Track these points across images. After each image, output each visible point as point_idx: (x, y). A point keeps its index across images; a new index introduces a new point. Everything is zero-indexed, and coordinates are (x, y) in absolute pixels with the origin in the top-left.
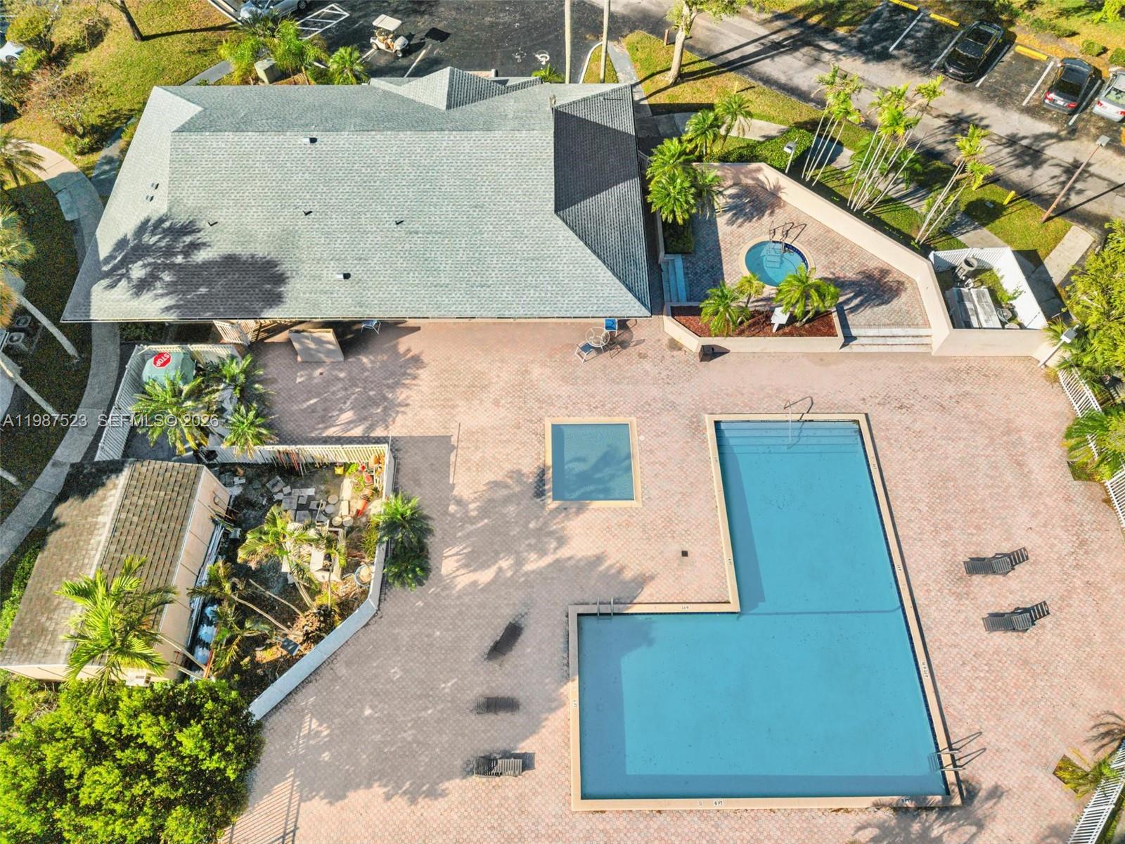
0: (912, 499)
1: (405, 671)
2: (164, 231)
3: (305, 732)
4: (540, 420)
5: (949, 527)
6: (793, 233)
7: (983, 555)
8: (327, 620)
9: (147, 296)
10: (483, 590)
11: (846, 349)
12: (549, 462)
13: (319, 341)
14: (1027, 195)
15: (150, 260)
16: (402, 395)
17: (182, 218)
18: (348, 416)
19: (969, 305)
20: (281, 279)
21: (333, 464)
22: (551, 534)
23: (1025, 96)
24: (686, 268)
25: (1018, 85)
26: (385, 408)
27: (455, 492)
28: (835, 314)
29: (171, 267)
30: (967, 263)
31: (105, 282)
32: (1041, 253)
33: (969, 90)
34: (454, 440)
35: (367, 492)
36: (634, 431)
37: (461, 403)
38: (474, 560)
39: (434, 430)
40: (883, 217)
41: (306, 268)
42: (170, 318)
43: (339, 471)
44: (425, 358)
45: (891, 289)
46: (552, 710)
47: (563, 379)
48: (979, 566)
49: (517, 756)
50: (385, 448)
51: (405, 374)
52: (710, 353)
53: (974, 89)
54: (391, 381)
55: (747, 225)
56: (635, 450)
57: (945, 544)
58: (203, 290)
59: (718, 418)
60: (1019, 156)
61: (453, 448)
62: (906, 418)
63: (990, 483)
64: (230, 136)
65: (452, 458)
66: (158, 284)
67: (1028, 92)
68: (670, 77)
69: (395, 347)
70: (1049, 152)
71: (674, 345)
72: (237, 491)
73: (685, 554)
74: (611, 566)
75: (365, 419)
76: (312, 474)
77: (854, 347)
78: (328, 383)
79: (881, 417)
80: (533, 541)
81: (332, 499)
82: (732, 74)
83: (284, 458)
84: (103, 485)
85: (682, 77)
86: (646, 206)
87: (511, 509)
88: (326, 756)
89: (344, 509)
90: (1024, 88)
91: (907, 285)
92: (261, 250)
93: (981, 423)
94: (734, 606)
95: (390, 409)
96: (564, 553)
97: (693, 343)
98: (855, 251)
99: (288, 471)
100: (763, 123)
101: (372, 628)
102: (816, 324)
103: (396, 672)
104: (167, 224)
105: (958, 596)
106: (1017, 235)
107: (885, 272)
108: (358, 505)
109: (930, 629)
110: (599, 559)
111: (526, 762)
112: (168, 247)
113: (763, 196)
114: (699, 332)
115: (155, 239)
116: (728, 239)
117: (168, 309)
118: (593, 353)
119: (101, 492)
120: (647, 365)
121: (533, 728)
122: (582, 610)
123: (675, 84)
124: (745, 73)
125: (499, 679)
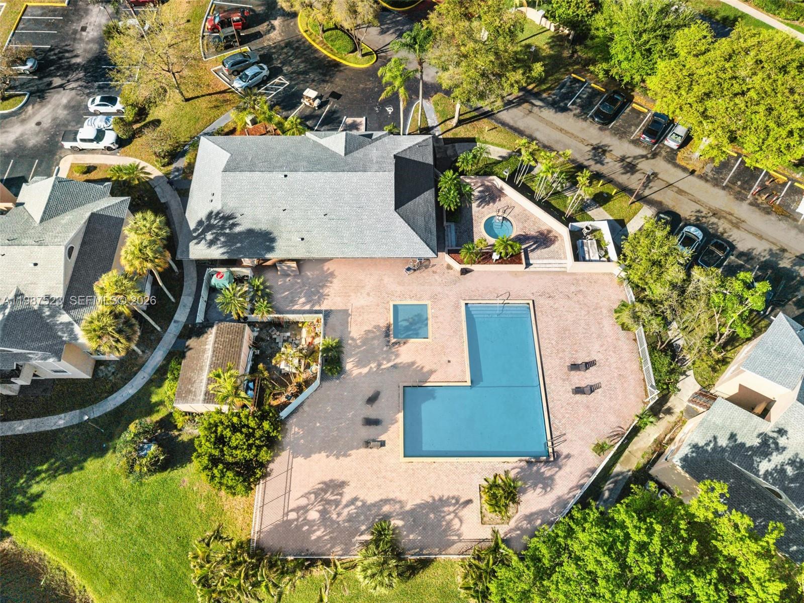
0: (549, 338)
1: (332, 409)
2: (220, 218)
3: (293, 432)
4: (388, 302)
5: (564, 351)
6: (508, 211)
7: (576, 363)
8: (300, 388)
9: (214, 248)
10: (363, 376)
11: (527, 270)
12: (392, 322)
13: (289, 267)
14: (625, 190)
15: (215, 231)
16: (326, 291)
17: (228, 212)
18: (303, 300)
19: (586, 249)
20: (273, 240)
21: (298, 322)
22: (392, 353)
23: (633, 133)
24: (456, 229)
25: (630, 127)
26: (319, 297)
27: (351, 335)
28: (523, 254)
29: (224, 234)
30: (587, 228)
31: (195, 241)
32: (626, 221)
33: (605, 130)
34: (350, 311)
35: (313, 334)
36: (429, 307)
37: (352, 294)
38: (360, 364)
39: (341, 307)
40: (553, 202)
41: (284, 235)
42: (225, 257)
43: (300, 325)
44: (336, 273)
45: (551, 240)
46: (393, 424)
47: (399, 283)
48: (574, 367)
49: (378, 441)
50: (321, 316)
51: (327, 281)
52: (465, 272)
53: (608, 129)
54: (321, 284)
55: (486, 207)
56: (430, 316)
57: (561, 358)
58: (239, 245)
59: (467, 302)
60: (624, 168)
61: (350, 315)
62: (551, 302)
63: (584, 331)
64: (248, 174)
65: (349, 320)
66: (219, 242)
67: (635, 131)
68: (454, 121)
69: (322, 268)
70: (639, 166)
71: (449, 267)
72: (256, 334)
73: (449, 362)
74: (418, 367)
75: (310, 301)
76: (288, 327)
77: (531, 269)
78: (293, 285)
79: (540, 302)
80: (385, 356)
81: (298, 337)
82: (486, 120)
83: (276, 320)
84: (206, 332)
85: (460, 123)
86: (437, 203)
87: (376, 342)
88: (302, 441)
89: (303, 342)
90: (633, 128)
91: (559, 238)
92: (263, 226)
93: (585, 304)
94: (469, 384)
95: (321, 297)
96: (398, 361)
97: (458, 267)
98: (536, 221)
99: (279, 325)
100: (499, 149)
101: (318, 391)
102: (514, 259)
103: (329, 409)
104: (221, 215)
105: (564, 380)
106: (616, 211)
107: (549, 232)
108: (310, 340)
109: (550, 393)
110: (413, 363)
111: (383, 444)
112: (222, 225)
113: (495, 192)
114: (460, 262)
115: (216, 222)
116: (477, 215)
117: (223, 253)
118: (412, 271)
119: (205, 335)
120: (437, 277)
121: (386, 430)
122: (406, 384)
123: (456, 126)
124: (492, 119)
125: (372, 412)
